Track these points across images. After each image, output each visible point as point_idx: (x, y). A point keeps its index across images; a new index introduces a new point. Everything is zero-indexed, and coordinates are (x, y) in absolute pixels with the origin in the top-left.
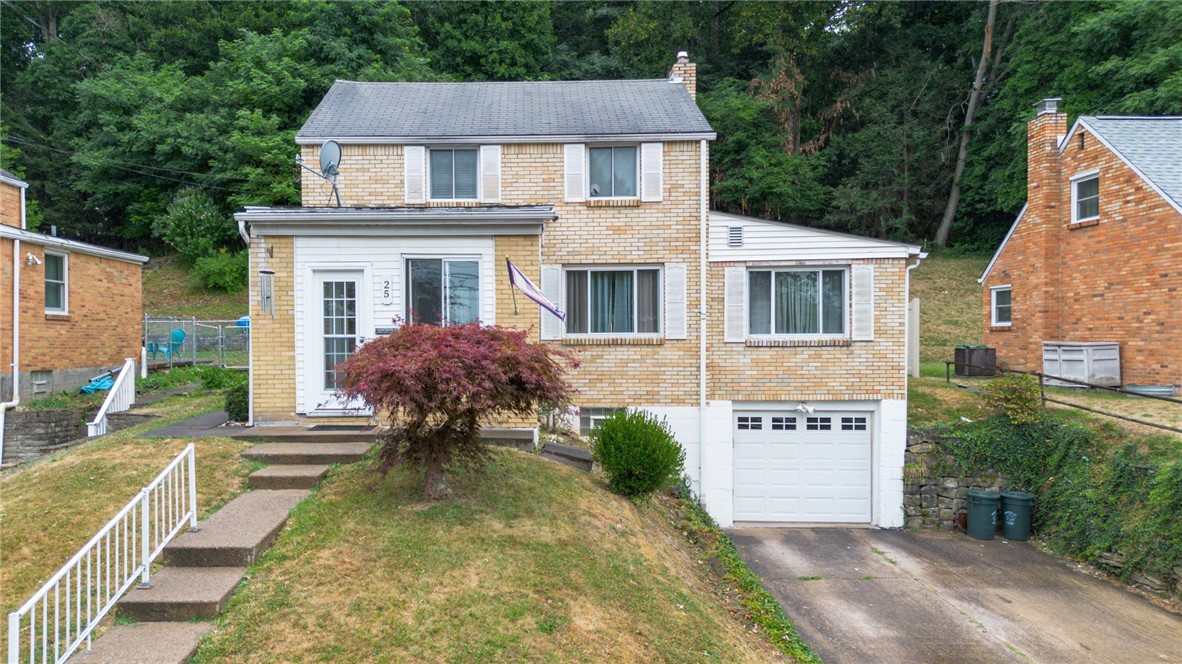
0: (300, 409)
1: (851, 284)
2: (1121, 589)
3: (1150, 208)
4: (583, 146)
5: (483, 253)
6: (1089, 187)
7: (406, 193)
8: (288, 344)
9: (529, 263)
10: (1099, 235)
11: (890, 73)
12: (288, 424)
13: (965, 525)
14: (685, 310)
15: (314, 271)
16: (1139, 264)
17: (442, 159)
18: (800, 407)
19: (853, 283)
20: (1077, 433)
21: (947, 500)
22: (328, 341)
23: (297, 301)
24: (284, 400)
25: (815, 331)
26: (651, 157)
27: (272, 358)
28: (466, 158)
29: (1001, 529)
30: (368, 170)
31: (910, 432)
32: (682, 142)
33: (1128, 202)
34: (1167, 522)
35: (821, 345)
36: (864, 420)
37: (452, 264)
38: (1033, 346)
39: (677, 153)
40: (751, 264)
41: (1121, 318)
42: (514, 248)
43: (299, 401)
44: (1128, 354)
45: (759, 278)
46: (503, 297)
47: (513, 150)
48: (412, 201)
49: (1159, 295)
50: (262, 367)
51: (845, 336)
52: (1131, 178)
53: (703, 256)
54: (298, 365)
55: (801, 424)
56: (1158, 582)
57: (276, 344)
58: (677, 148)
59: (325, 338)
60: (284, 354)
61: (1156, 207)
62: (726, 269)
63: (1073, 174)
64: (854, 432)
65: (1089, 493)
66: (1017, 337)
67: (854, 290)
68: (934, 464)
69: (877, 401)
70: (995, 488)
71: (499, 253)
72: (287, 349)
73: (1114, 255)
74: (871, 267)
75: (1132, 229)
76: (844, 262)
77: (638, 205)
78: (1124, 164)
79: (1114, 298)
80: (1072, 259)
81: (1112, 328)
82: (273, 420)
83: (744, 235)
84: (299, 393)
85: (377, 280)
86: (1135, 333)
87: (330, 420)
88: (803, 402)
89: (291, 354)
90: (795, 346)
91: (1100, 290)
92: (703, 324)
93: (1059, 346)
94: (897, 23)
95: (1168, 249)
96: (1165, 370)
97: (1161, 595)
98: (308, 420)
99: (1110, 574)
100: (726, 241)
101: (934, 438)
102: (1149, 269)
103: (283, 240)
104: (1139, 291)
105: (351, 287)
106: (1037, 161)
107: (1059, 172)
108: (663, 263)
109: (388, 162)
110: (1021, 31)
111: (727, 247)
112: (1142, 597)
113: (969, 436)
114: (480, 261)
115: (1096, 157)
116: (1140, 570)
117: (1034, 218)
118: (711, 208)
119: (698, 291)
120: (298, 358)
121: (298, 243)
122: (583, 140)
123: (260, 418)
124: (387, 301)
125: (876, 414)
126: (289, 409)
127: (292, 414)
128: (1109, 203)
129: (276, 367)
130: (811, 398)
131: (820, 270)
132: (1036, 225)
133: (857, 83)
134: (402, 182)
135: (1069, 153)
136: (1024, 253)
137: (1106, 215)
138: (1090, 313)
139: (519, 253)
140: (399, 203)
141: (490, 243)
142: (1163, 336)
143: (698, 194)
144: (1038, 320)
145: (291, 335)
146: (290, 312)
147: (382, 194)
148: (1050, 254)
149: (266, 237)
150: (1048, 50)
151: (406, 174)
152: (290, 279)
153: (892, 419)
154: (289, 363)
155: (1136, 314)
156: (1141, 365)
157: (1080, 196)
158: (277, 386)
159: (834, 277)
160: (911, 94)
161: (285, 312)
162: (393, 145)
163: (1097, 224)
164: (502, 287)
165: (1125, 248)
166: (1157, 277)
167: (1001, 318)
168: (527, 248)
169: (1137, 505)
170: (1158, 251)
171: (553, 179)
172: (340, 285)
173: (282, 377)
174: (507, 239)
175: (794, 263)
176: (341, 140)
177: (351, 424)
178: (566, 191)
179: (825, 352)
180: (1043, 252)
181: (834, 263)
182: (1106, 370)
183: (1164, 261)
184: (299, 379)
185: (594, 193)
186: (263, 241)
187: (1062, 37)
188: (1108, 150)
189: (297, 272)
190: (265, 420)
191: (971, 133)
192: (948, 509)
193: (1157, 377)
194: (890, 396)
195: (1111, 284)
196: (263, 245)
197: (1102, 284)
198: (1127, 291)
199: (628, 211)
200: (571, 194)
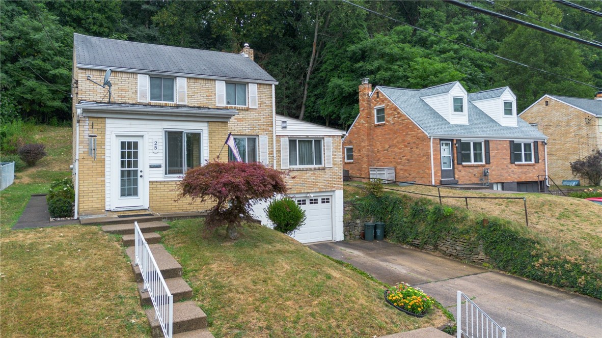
0: (107, 208)
1: (324, 145)
2: (421, 252)
3: (403, 120)
4: (224, 82)
5: (203, 129)
6: (380, 111)
7: (138, 97)
8: (101, 174)
9: (224, 134)
10: (386, 128)
11: (280, 57)
12: (100, 216)
13: (364, 237)
14: (268, 156)
15: (117, 136)
16: (400, 139)
17: (157, 82)
18: (308, 195)
19: (325, 145)
20: (397, 199)
21: (357, 228)
22: (122, 172)
23: (107, 151)
24: (98, 203)
25: (312, 164)
26: (253, 89)
27: (91, 181)
28: (168, 83)
29: (375, 237)
30: (118, 84)
31: (344, 203)
32: (265, 84)
33: (395, 117)
34: (434, 226)
35: (316, 169)
36: (328, 199)
37: (187, 134)
38: (364, 169)
39: (263, 89)
40: (290, 137)
41: (394, 158)
42: (217, 127)
43: (107, 203)
44: (398, 171)
45: (292, 142)
46: (213, 149)
47: (192, 81)
48: (142, 101)
49: (407, 150)
50: (85, 187)
51: (322, 166)
52: (396, 109)
53: (274, 133)
54: (107, 185)
55: (308, 202)
56: (432, 247)
57: (94, 174)
58: (263, 86)
59: (121, 170)
60: (98, 179)
61: (405, 119)
62: (281, 138)
63: (375, 106)
64: (326, 204)
65: (405, 219)
66: (356, 166)
67: (326, 148)
68: (353, 214)
69: (334, 191)
70: (371, 222)
71: (211, 129)
72: (100, 176)
73: (391, 136)
74: (331, 139)
75: (397, 127)
76: (322, 137)
77: (248, 109)
78: (393, 104)
79: (392, 151)
80: (376, 137)
81: (391, 162)
82: (91, 215)
83: (288, 124)
84: (107, 200)
85: (151, 141)
86: (399, 164)
87: (124, 212)
88: (309, 193)
89: (103, 179)
90: (307, 170)
91: (386, 148)
92: (275, 161)
93: (376, 169)
94: (281, 35)
95: (410, 134)
96: (410, 176)
97: (433, 252)
98: (112, 213)
99: (415, 247)
100: (280, 127)
101: (352, 204)
102: (403, 141)
103: (99, 120)
104: (400, 148)
105: (136, 144)
106: (363, 100)
107: (370, 105)
108: (258, 135)
109: (129, 81)
110: (327, 46)
111: (281, 129)
112: (428, 253)
113: (364, 203)
114: (201, 133)
115: (383, 101)
116: (426, 244)
117: (362, 121)
118: (277, 113)
119: (272, 148)
120: (107, 181)
121: (108, 121)
122: (225, 79)
123: (83, 214)
124: (156, 151)
125: (333, 196)
126: (101, 208)
127: (103, 211)
128: (389, 117)
129: (94, 186)
130: (312, 191)
131: (313, 140)
132: (363, 124)
133: (265, 58)
134: (136, 92)
135: (373, 99)
136: (357, 134)
137: (387, 121)
138: (383, 156)
139: (220, 130)
140: (134, 102)
141: (206, 124)
142: (409, 164)
143: (272, 107)
144: (365, 159)
145: (103, 169)
146: (102, 157)
147: (125, 97)
148: (369, 135)
149: (89, 117)
150: (337, 55)
151: (138, 87)
152: (103, 140)
153: (338, 197)
154: (101, 183)
155: (399, 157)
156: (402, 175)
157: (378, 114)
158: (94, 196)
159: (318, 142)
160: (287, 65)
161: (100, 157)
162: (132, 73)
163: (384, 125)
164: (212, 145)
165: (395, 133)
166: (406, 144)
167: (348, 159)
168: (223, 127)
169: (422, 222)
170: (406, 135)
171: (211, 94)
172: (129, 143)
173: (97, 191)
174: (214, 123)
175: (305, 137)
176: (113, 69)
177: (136, 214)
178: (217, 101)
179: (317, 172)
180: (366, 134)
181: (318, 137)
182: (391, 177)
183: (408, 138)
184: (107, 192)
185: (228, 103)
186: (87, 119)
187: (341, 51)
188: (388, 99)
189: (107, 136)
190: (87, 215)
191: (309, 84)
192: (357, 231)
193: (408, 179)
194: (338, 189)
195: (390, 146)
196: (88, 122)
197: (387, 146)
198: (396, 149)
199: (244, 112)
200: (219, 103)
